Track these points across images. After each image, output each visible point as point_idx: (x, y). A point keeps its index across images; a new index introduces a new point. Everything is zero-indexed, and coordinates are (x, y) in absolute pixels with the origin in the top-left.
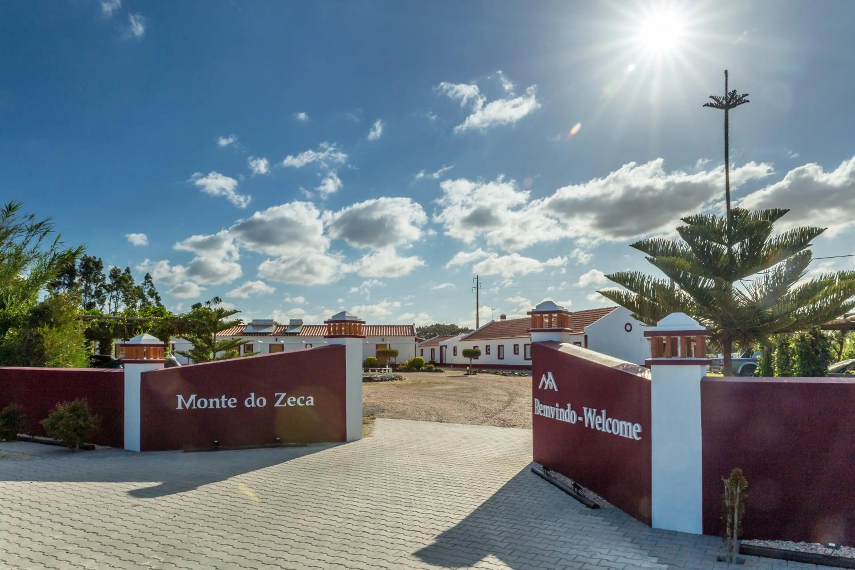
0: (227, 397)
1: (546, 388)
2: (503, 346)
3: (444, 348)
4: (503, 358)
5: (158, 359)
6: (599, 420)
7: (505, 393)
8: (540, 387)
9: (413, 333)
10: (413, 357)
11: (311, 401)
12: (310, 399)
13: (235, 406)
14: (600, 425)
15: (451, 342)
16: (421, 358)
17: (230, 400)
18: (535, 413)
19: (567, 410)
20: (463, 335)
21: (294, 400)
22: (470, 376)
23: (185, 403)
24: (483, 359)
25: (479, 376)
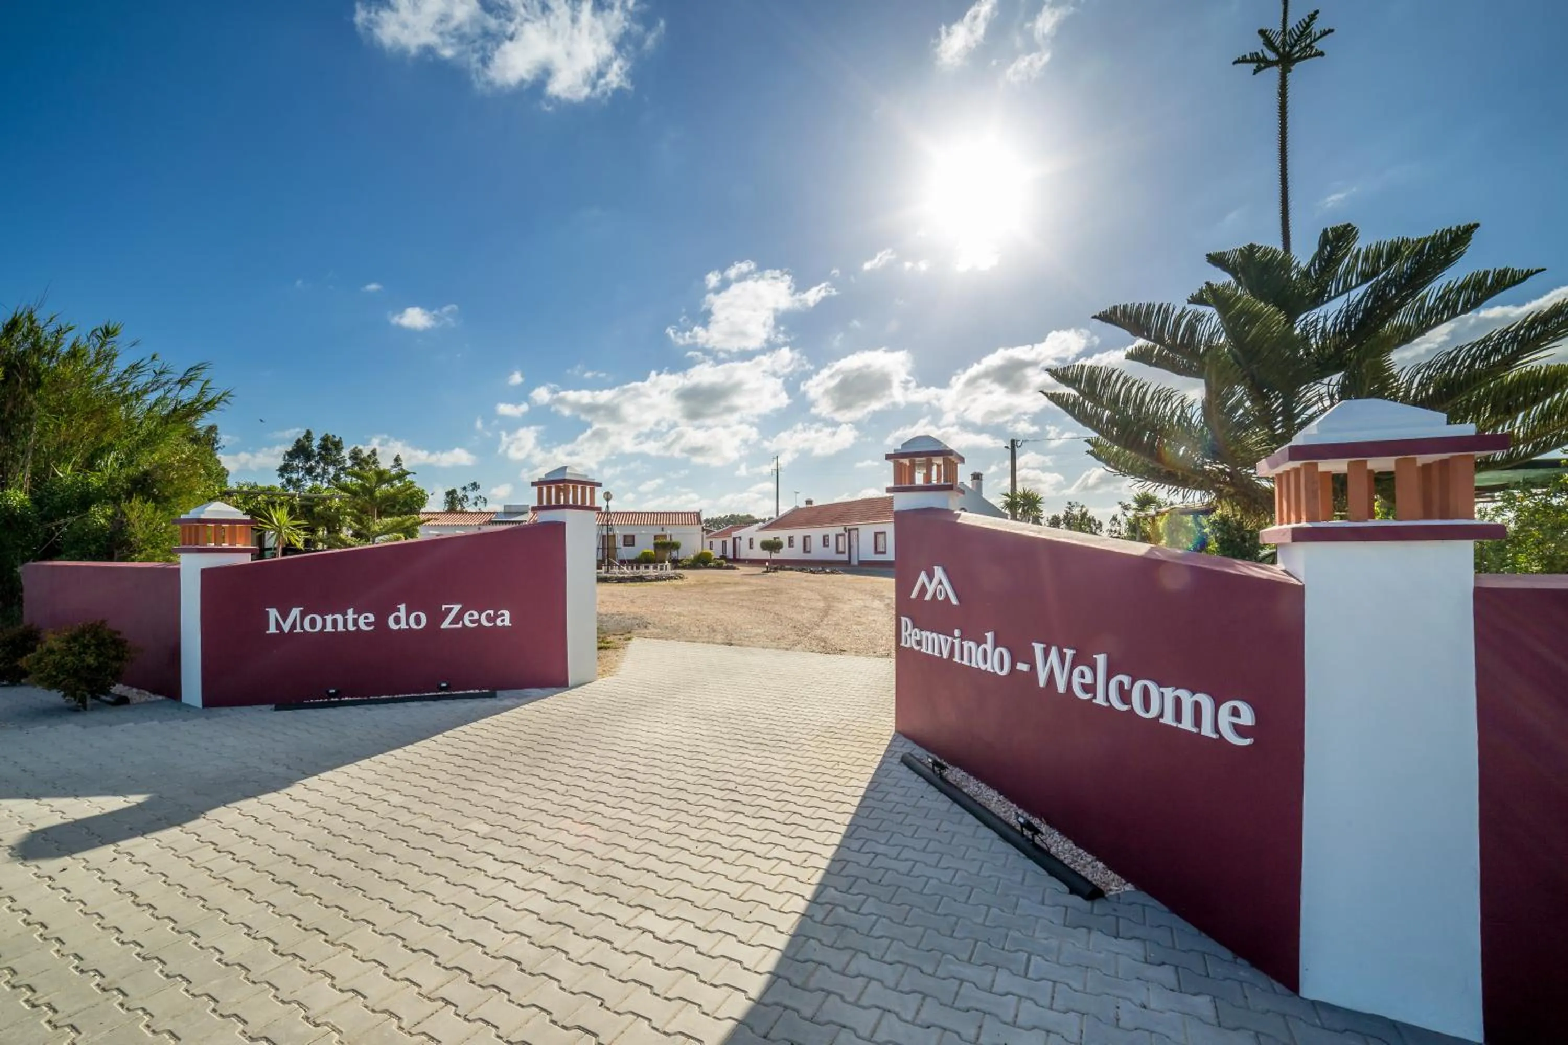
0: (358, 612)
1: (928, 597)
2: (809, 536)
3: (737, 540)
4: (809, 552)
5: (239, 546)
6: (1081, 676)
7: (818, 597)
8: (914, 595)
9: (699, 522)
10: (700, 551)
11: (505, 619)
12: (503, 615)
13: (371, 628)
14: (1089, 689)
15: (745, 533)
16: (709, 551)
17: (363, 616)
18: (903, 644)
19: (983, 646)
20: (761, 524)
21: (476, 616)
22: (770, 574)
23: (282, 622)
24: (785, 553)
25: (780, 573)
